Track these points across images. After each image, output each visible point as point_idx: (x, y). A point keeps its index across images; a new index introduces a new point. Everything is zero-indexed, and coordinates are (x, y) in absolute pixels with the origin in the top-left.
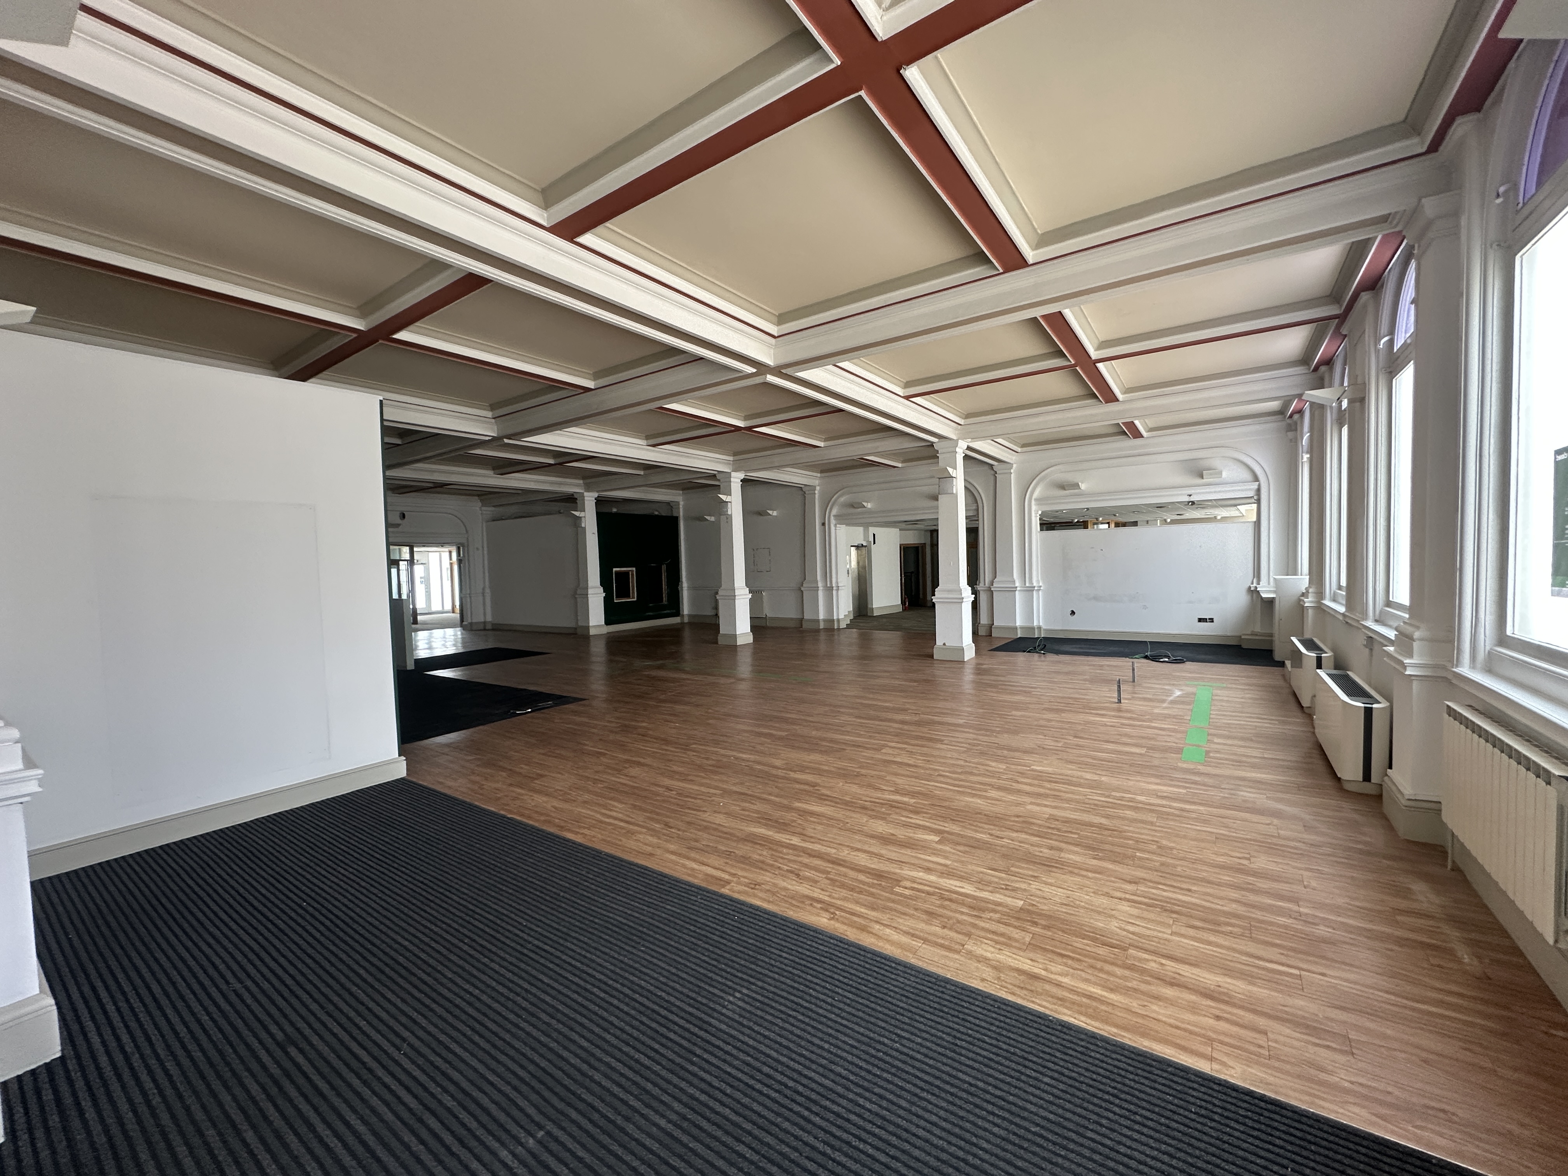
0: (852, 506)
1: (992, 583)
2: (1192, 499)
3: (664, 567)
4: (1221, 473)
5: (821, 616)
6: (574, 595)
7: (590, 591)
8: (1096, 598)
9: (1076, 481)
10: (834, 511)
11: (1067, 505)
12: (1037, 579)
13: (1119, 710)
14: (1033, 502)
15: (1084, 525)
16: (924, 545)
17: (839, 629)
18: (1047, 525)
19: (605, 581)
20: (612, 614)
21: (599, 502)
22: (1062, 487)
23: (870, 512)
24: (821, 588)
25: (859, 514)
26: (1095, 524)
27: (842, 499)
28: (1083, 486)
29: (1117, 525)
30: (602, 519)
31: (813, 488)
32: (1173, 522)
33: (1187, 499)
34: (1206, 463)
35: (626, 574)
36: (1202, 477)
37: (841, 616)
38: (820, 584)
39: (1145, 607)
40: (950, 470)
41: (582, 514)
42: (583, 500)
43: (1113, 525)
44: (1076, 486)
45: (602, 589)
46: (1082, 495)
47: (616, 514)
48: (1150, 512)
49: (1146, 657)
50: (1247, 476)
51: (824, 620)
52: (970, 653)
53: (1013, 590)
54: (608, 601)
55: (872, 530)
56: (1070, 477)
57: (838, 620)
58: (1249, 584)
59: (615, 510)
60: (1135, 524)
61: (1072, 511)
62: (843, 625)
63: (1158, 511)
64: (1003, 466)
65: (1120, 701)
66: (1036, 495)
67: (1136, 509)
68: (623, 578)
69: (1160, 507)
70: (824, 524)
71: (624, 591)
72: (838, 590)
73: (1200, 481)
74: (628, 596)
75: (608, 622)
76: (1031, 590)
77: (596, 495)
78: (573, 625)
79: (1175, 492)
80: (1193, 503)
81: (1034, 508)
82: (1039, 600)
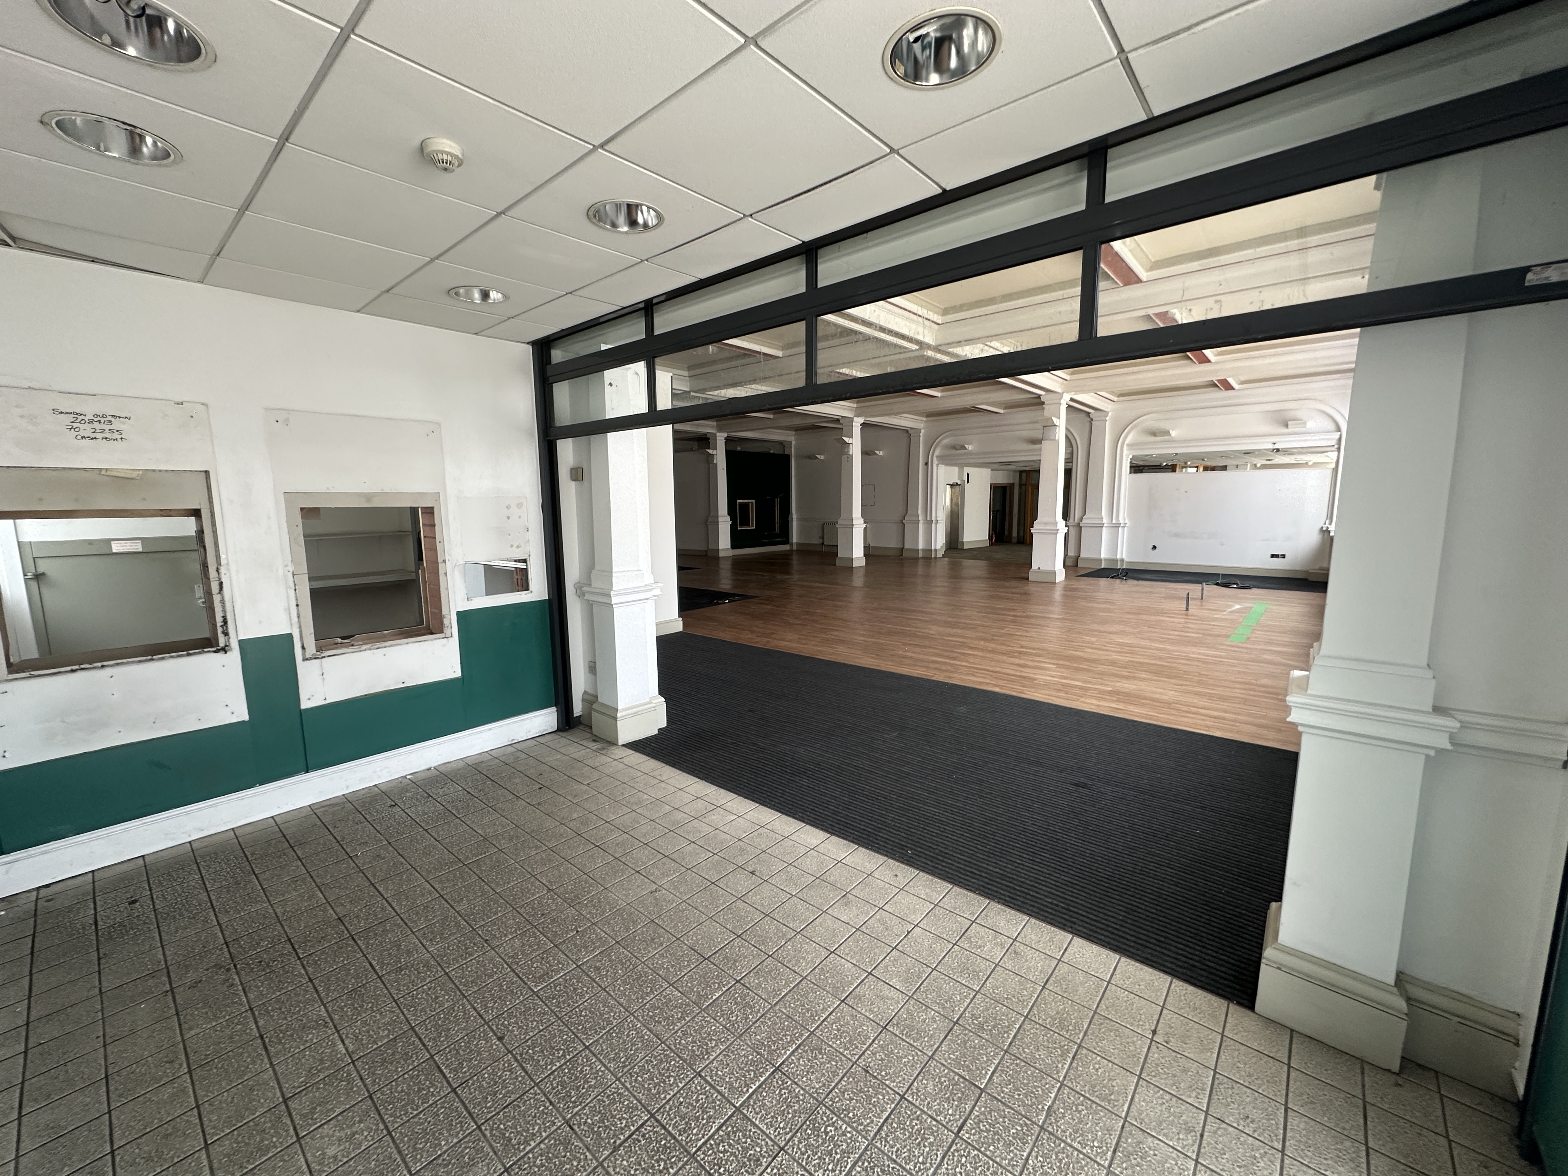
0: (954, 447)
1: (1081, 519)
2: (1276, 446)
3: (777, 501)
4: (1305, 423)
5: (921, 547)
6: (706, 524)
7: (720, 519)
8: (1176, 535)
9: (1167, 428)
10: (937, 453)
11: (1156, 450)
12: (1123, 517)
13: (1187, 615)
14: (1125, 447)
15: (1173, 468)
16: (1012, 485)
17: (936, 558)
18: (1137, 468)
19: (731, 512)
20: (737, 540)
21: (728, 440)
22: (1154, 434)
23: (970, 453)
24: (921, 522)
25: (960, 455)
26: (1183, 467)
27: (945, 441)
28: (1173, 433)
29: (1206, 469)
30: (731, 456)
31: (919, 431)
32: (1264, 467)
33: (1271, 446)
34: (1292, 414)
35: (747, 505)
36: (1287, 426)
37: (938, 547)
38: (921, 518)
39: (1222, 544)
40: (1054, 419)
41: (714, 452)
42: (716, 439)
43: (1201, 469)
44: (1167, 433)
45: (728, 518)
46: (1173, 441)
47: (739, 451)
48: (1239, 457)
49: (1217, 584)
50: (1332, 427)
51: (923, 550)
52: (1061, 576)
53: (1101, 526)
54: (733, 528)
55: (967, 470)
56: (1163, 425)
57: (936, 550)
58: (1322, 524)
59: (739, 449)
60: (1224, 468)
61: (1161, 456)
62: (940, 555)
63: (1246, 456)
64: (1098, 414)
65: (1187, 609)
66: (1128, 441)
67: (1223, 455)
68: (744, 507)
69: (1247, 453)
70: (927, 464)
71: (745, 521)
72: (937, 523)
73: (1285, 430)
74: (748, 525)
75: (733, 547)
76: (1117, 526)
77: (725, 435)
78: (704, 548)
79: (1259, 440)
80: (1278, 450)
81: (1125, 452)
82: (1124, 535)
